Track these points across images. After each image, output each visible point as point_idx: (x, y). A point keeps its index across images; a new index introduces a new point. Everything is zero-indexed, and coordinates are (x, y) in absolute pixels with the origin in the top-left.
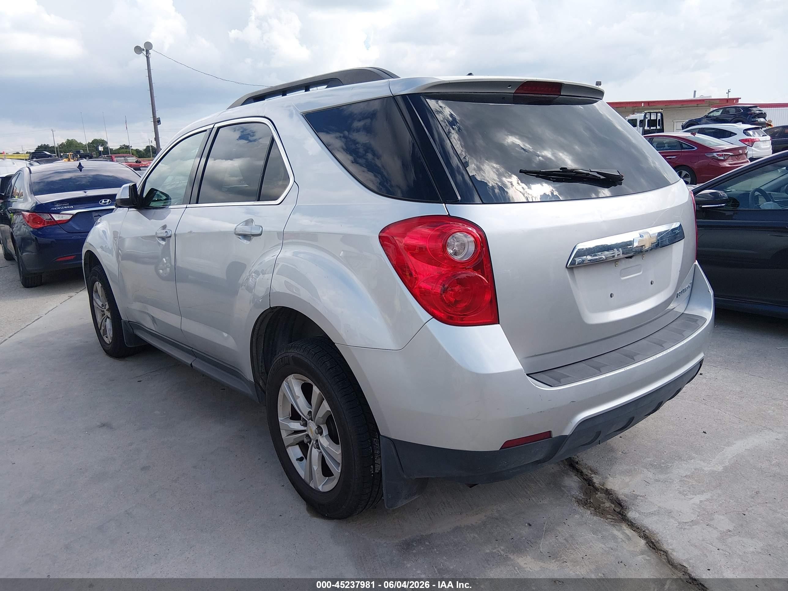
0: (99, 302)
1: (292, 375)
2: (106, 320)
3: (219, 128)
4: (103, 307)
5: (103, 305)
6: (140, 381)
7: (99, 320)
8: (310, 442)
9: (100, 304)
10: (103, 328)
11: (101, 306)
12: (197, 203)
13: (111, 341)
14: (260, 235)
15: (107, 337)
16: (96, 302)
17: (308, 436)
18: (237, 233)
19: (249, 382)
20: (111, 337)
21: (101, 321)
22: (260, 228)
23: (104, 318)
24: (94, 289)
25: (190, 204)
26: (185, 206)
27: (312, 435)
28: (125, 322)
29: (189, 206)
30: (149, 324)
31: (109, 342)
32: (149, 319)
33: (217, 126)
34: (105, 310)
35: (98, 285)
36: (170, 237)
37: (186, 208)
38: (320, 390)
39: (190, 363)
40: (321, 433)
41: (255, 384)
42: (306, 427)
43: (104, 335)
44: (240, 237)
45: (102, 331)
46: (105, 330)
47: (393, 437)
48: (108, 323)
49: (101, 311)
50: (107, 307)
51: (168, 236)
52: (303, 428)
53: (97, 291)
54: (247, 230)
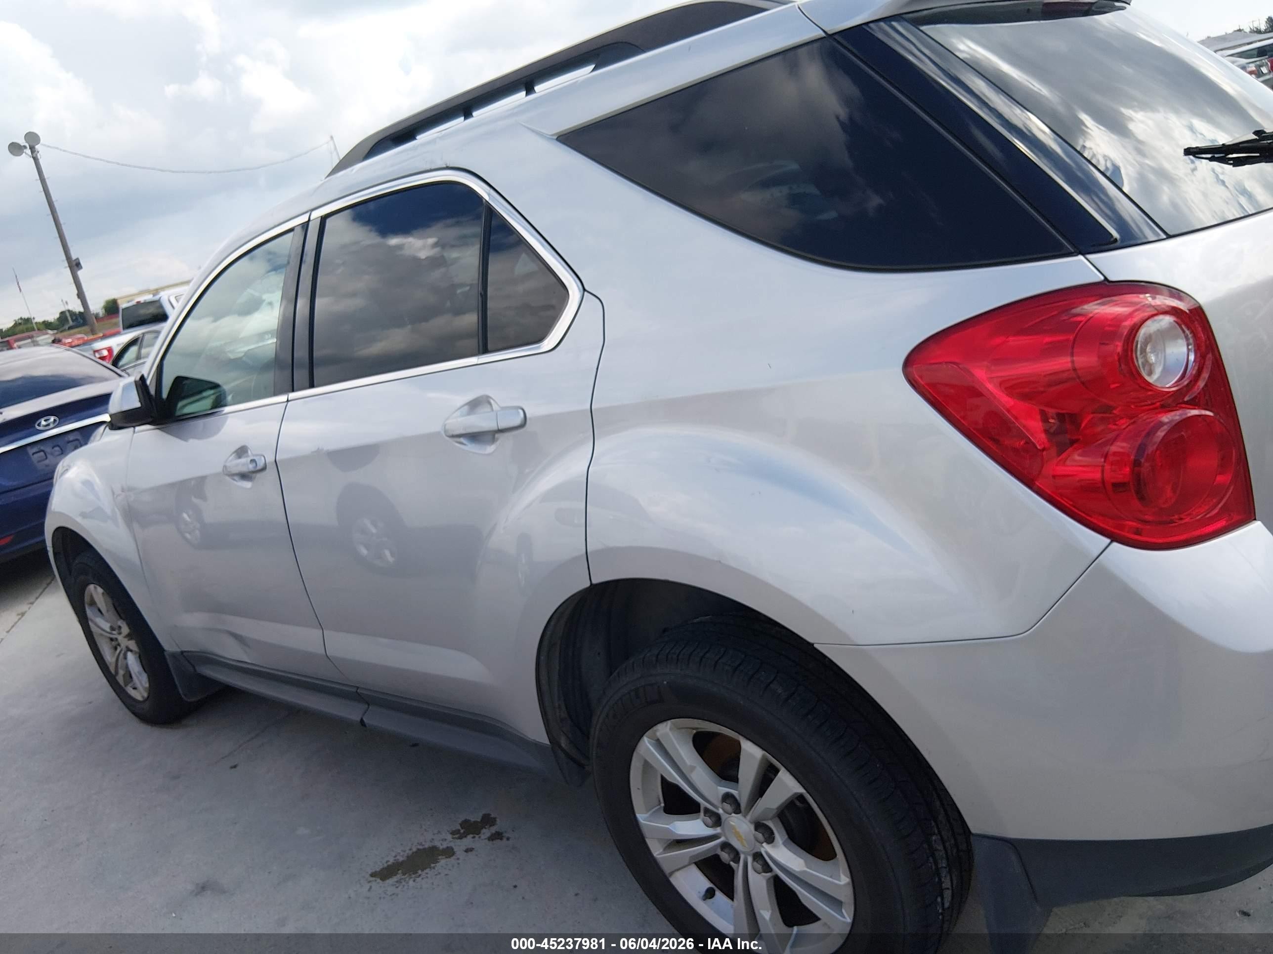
0: (102, 624)
1: (669, 722)
2: (125, 658)
3: (324, 219)
4: (114, 632)
5: (112, 628)
6: (235, 767)
7: (109, 657)
8: (736, 859)
9: (106, 626)
10: (121, 672)
11: (108, 630)
12: (312, 385)
13: (146, 695)
14: (523, 425)
15: (135, 688)
16: (96, 624)
17: (726, 846)
18: (451, 433)
19: (537, 745)
20: (146, 688)
21: (114, 660)
22: (518, 412)
23: (120, 652)
24: (87, 599)
25: (293, 391)
26: (283, 398)
27: (742, 843)
28: (174, 655)
29: (292, 395)
30: (232, 652)
31: (143, 697)
32: (231, 642)
33: (317, 214)
34: (120, 638)
35: (96, 592)
36: (264, 469)
37: (288, 401)
38: (763, 749)
39: (359, 719)
40: (770, 839)
41: (552, 748)
42: (720, 825)
43: (126, 685)
44: (462, 440)
45: (120, 679)
46: (129, 676)
47: (1013, 833)
48: (132, 661)
49: (108, 640)
50: (125, 630)
51: (259, 467)
52: (710, 832)
53: (93, 603)
54: (481, 422)
